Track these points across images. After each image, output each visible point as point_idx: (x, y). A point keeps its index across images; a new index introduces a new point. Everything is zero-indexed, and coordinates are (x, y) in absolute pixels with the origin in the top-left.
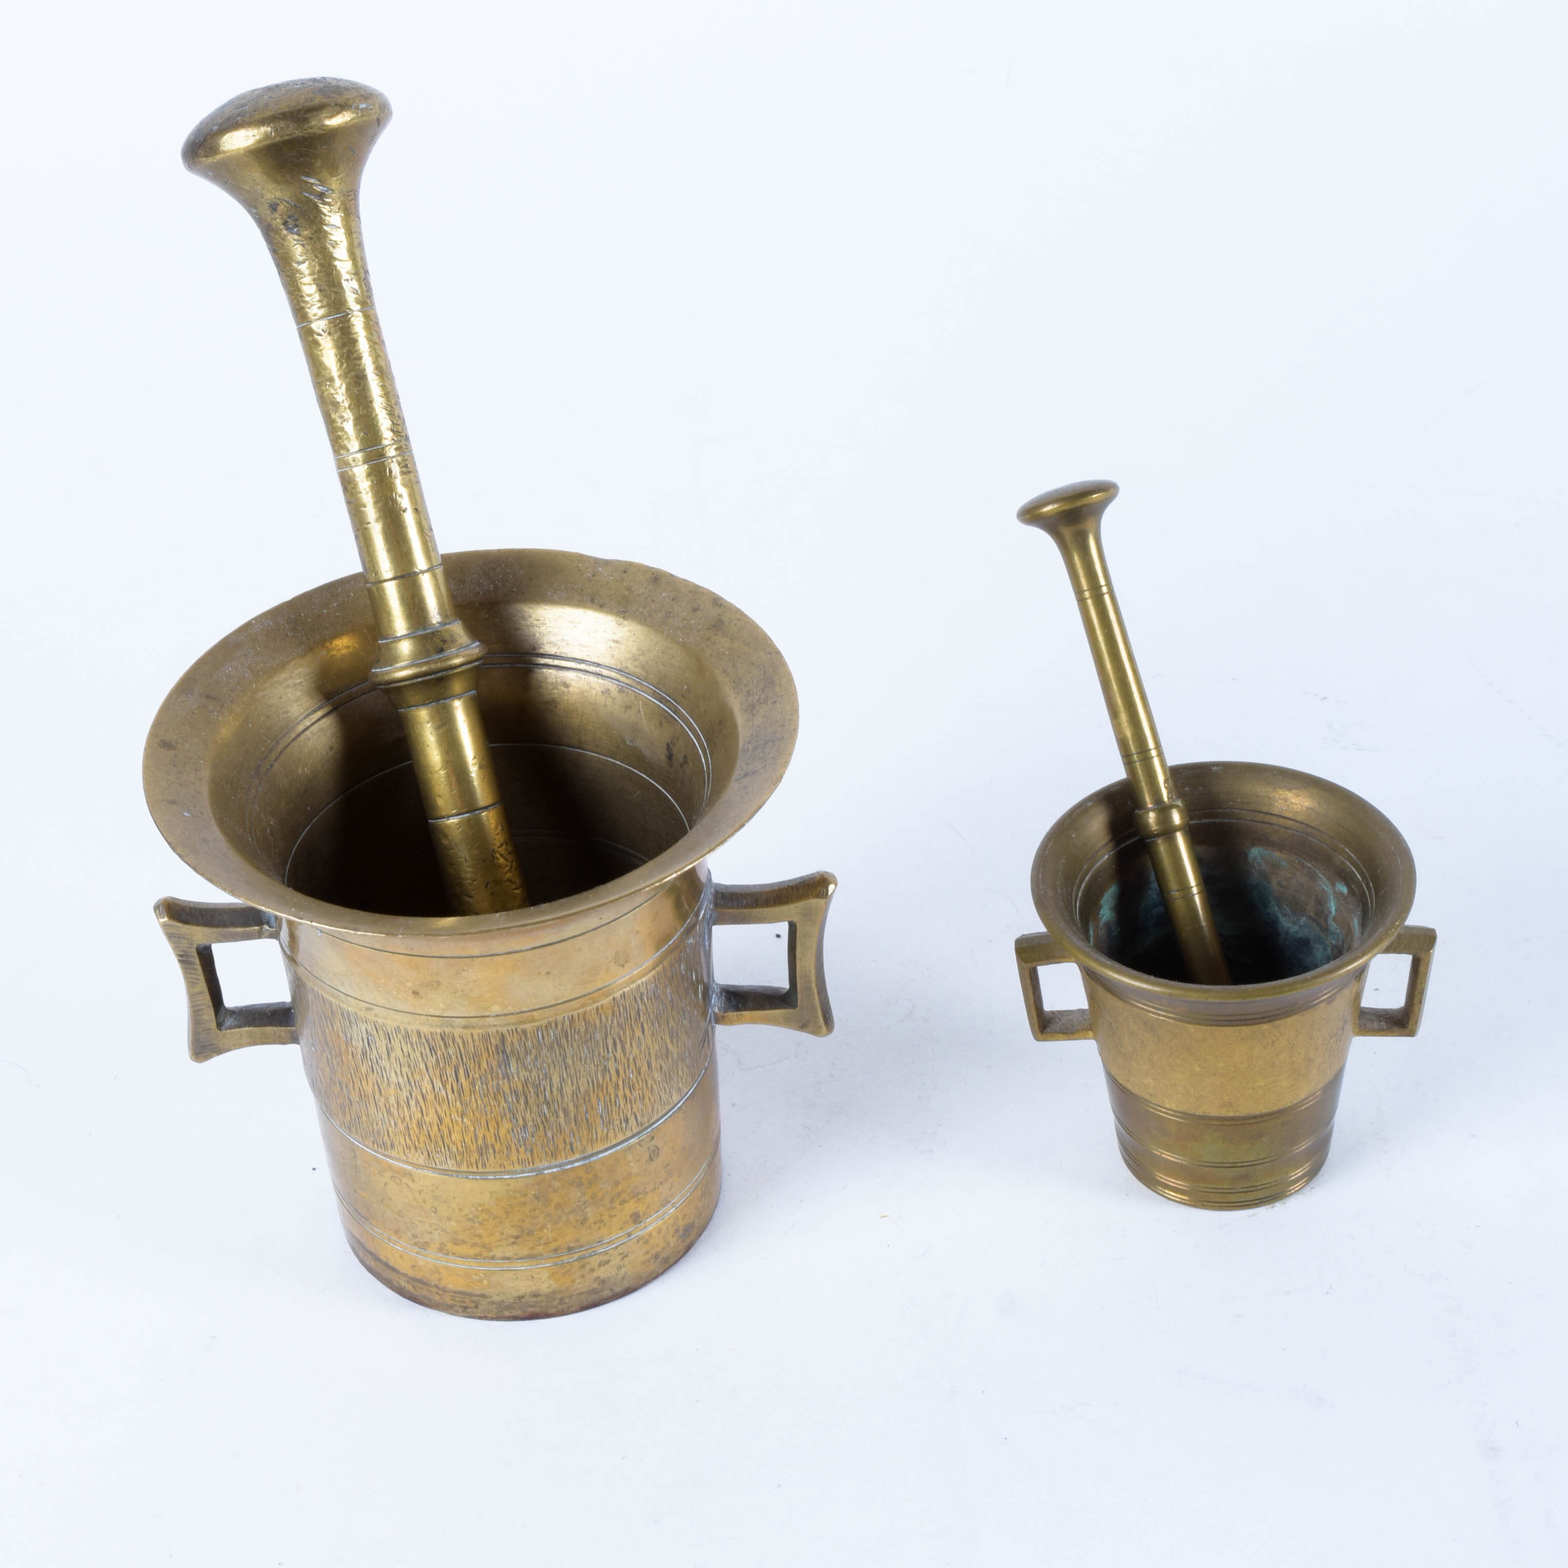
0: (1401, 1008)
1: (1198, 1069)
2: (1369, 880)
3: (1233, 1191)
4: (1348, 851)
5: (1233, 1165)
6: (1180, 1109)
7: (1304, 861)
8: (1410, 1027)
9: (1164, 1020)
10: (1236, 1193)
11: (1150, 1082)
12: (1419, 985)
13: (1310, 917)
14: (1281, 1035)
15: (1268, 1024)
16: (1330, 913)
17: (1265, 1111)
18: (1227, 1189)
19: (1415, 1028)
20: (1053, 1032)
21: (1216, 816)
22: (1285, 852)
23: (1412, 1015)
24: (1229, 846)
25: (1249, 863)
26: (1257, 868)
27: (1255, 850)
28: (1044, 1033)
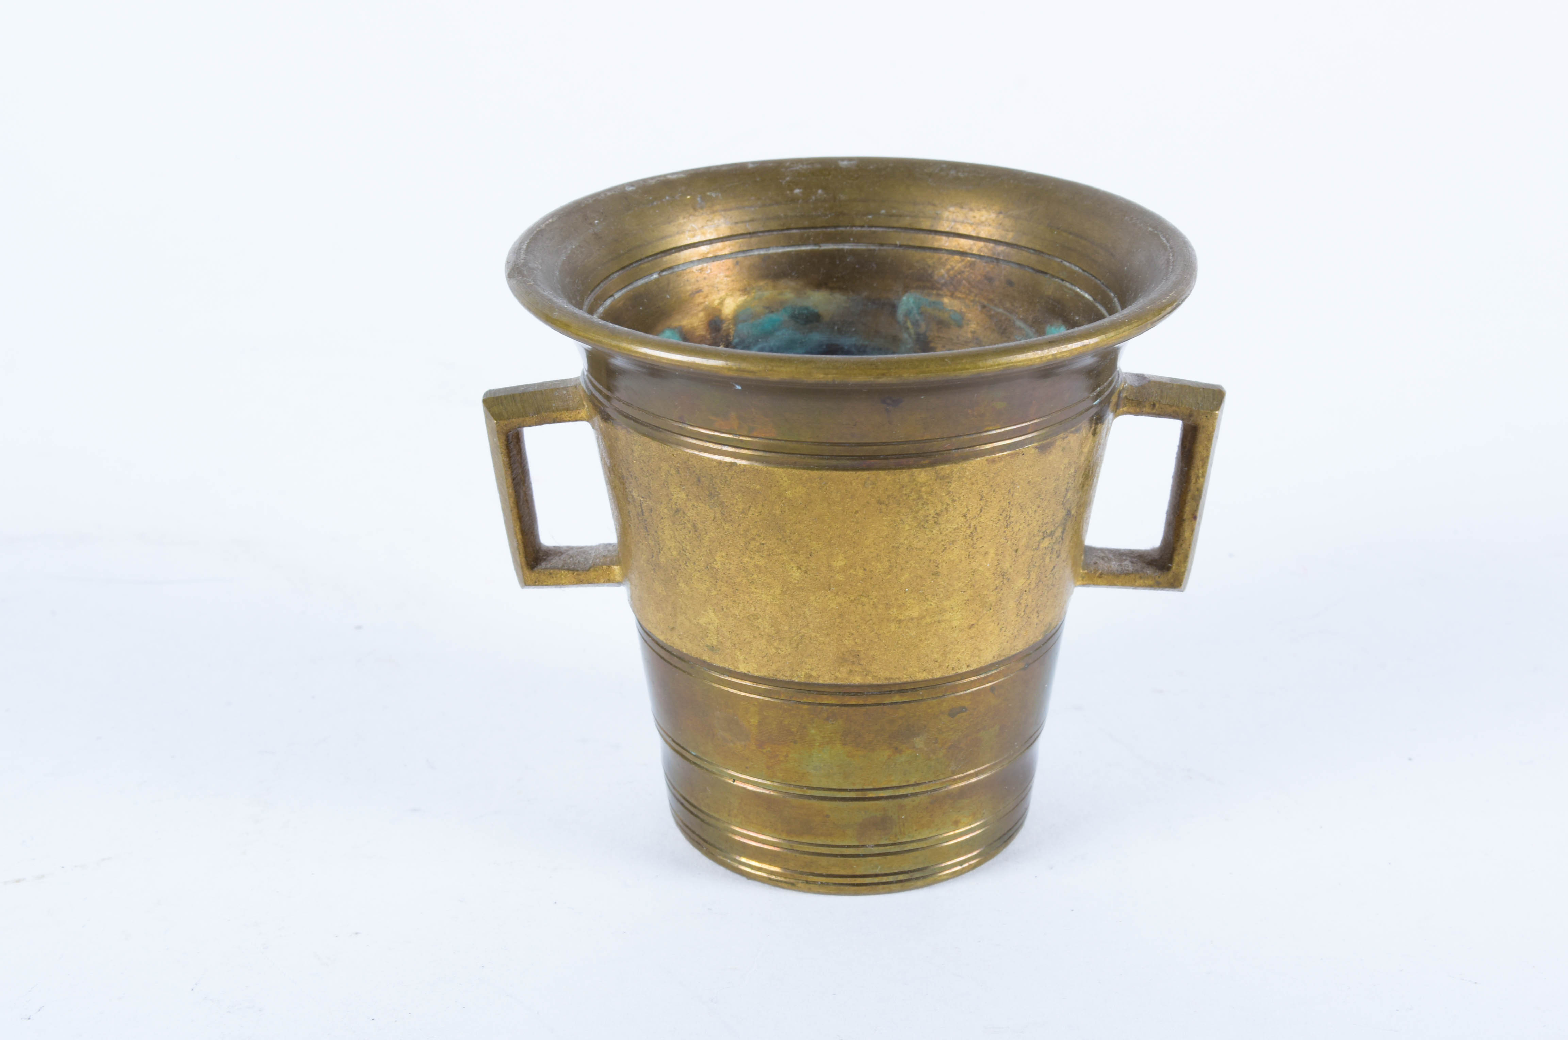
0: (1154, 550)
1: (797, 574)
3: (861, 851)
4: (1067, 265)
5: (859, 795)
6: (763, 673)
7: (991, 306)
8: (1174, 567)
9: (732, 464)
10: (864, 856)
11: (710, 618)
12: (1193, 480)
14: (954, 501)
15: (928, 469)
17: (922, 676)
18: (849, 847)
19: (1183, 570)
20: (551, 568)
21: (844, 240)
22: (959, 295)
23: (1179, 544)
24: (865, 294)
25: (898, 323)
26: (912, 331)
27: (908, 299)
28: (536, 569)
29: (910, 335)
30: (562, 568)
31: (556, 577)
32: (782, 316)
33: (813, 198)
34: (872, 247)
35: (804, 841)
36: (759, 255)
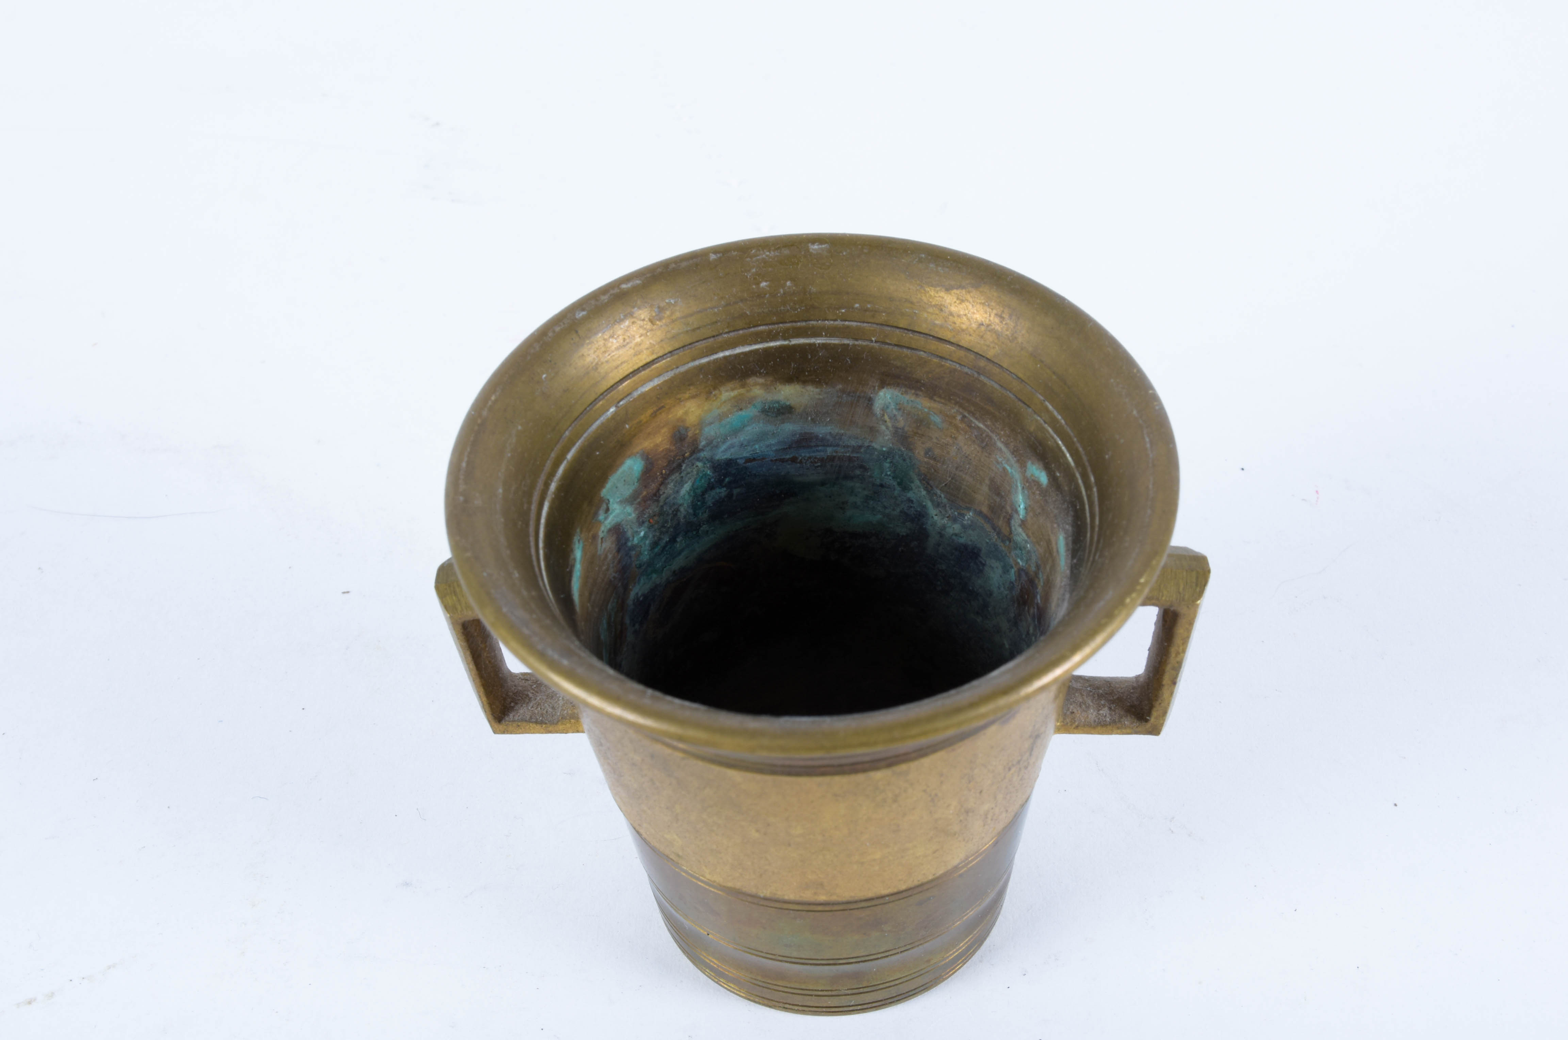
0: (1136, 678)
2: (1089, 469)
3: (831, 993)
4: (1050, 407)
5: (832, 962)
7: (972, 419)
8: (1152, 720)
10: (840, 995)
12: (1173, 655)
13: (980, 513)
14: (912, 784)
15: (886, 770)
16: (1017, 512)
17: (886, 890)
19: (1161, 722)
20: (518, 721)
21: (816, 333)
22: (938, 399)
23: (1158, 703)
24: (840, 386)
25: (874, 415)
26: (890, 424)
27: (885, 394)
28: (503, 721)
29: (887, 428)
30: (530, 721)
31: (524, 728)
32: (750, 412)
33: (782, 291)
34: (846, 341)
35: (779, 984)
36: (725, 358)
